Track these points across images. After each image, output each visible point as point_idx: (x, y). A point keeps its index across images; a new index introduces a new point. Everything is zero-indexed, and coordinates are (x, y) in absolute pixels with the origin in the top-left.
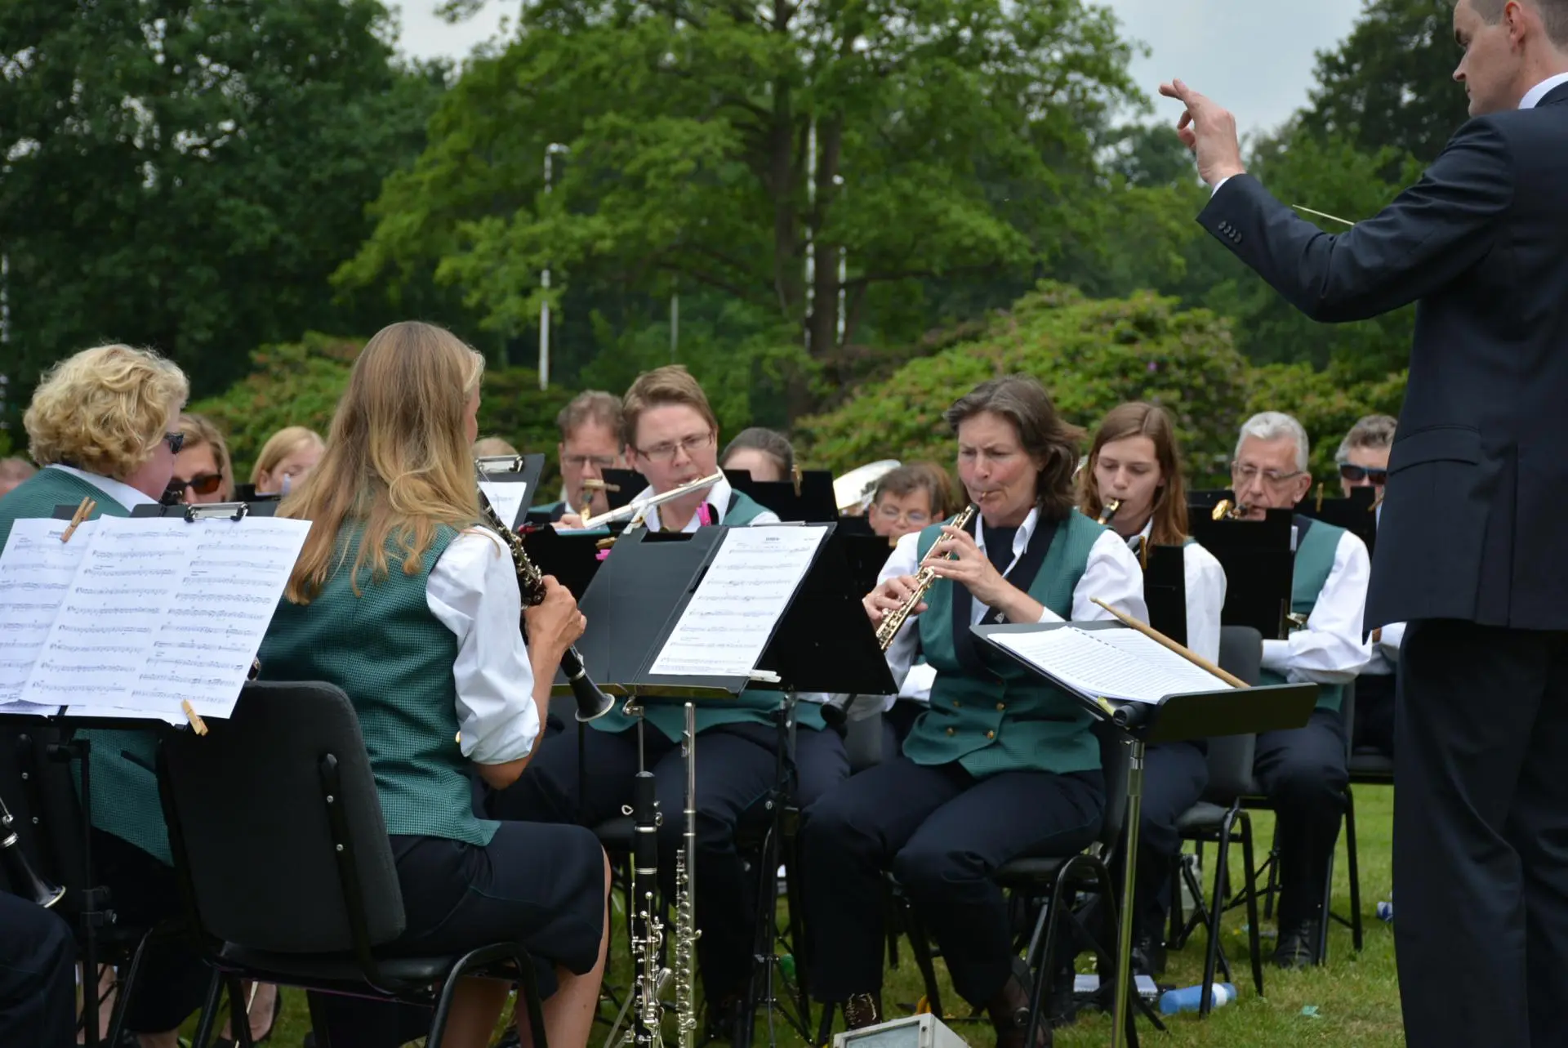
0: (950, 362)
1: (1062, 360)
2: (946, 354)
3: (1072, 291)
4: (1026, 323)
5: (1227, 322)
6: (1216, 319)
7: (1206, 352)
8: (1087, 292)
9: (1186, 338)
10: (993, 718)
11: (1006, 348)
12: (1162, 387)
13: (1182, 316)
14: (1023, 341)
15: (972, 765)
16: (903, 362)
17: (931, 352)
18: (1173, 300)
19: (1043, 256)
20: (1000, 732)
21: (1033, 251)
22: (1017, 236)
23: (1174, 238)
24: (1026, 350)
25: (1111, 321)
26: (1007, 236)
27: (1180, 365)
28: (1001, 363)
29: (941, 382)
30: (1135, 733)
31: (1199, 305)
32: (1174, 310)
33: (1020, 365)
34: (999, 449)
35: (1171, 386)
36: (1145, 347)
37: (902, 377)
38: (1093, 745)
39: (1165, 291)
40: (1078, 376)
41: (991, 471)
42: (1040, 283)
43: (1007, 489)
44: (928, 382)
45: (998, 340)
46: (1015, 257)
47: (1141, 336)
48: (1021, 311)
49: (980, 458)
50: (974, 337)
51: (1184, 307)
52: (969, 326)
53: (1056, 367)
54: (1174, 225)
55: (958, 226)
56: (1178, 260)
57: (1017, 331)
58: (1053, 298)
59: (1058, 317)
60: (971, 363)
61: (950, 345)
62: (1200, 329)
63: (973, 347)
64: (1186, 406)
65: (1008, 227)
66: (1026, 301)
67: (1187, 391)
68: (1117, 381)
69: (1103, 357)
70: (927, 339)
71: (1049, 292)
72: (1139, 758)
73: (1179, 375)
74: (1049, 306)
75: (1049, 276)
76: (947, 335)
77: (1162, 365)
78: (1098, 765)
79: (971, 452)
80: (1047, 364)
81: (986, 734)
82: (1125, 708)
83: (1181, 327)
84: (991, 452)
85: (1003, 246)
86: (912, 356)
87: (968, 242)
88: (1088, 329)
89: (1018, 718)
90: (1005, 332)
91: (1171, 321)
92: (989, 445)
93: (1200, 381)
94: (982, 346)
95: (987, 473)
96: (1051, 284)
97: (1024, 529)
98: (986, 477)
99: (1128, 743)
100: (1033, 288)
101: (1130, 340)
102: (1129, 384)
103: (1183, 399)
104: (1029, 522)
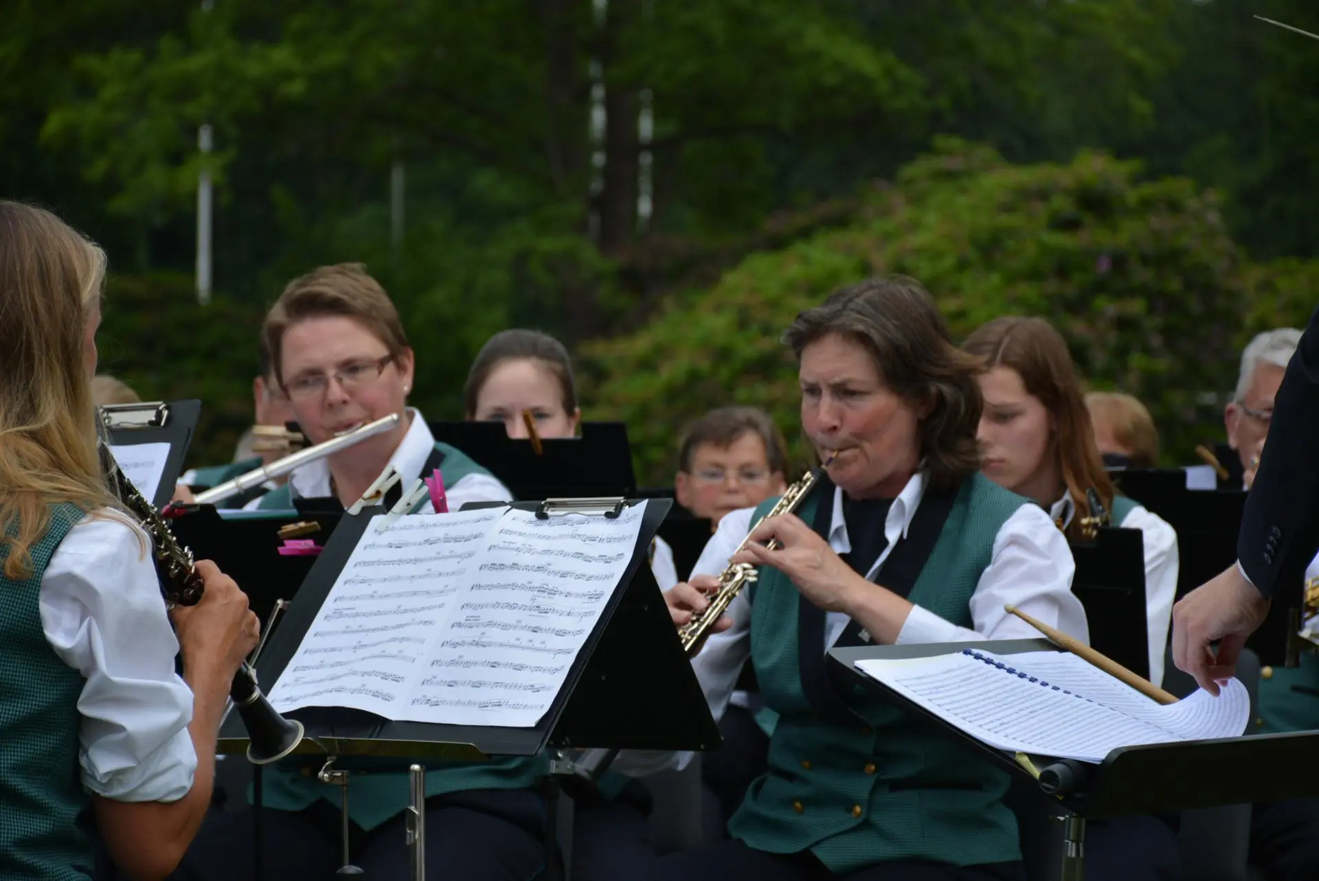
0: (805, 260)
1: (973, 255)
2: (800, 248)
3: (985, 152)
4: (917, 200)
5: (1215, 196)
6: (1199, 191)
7: (1185, 241)
8: (1012, 155)
9: (1155, 221)
10: (860, 787)
11: (886, 237)
12: (1119, 294)
13: (1148, 189)
14: (914, 226)
15: (829, 856)
16: (736, 258)
17: (777, 244)
18: (1133, 165)
19: (943, 102)
20: (870, 806)
21: (928, 94)
22: (904, 72)
23: (1135, 72)
24: (919, 240)
25: (1043, 195)
26: (889, 72)
27: (1145, 260)
28: (880, 259)
29: (792, 287)
30: (1070, 803)
31: (1174, 171)
32: (1135, 180)
33: (910, 262)
34: (852, 387)
35: (1132, 292)
36: (1094, 236)
37: (736, 282)
38: (1009, 822)
39: (1121, 153)
40: (995, 279)
41: (842, 418)
42: (940, 141)
43: (867, 446)
44: (772, 288)
45: (879, 226)
46: (901, 103)
47: (1088, 219)
48: (910, 182)
49: (826, 400)
50: (841, 222)
51: (1151, 175)
52: (835, 205)
53: (962, 265)
54: (1136, 54)
55: (814, 56)
56: (1142, 106)
57: (904, 213)
58: (957, 164)
59: (964, 191)
60: (837, 260)
61: (805, 233)
62: (1174, 207)
63: (840, 237)
64: (1156, 321)
65: (890, 58)
66: (917, 169)
67: (1157, 299)
68: (1052, 286)
69: (1031, 250)
70: (771, 225)
71: (950, 153)
72: (1077, 842)
73: (1143, 275)
74: (948, 176)
75: (951, 131)
76: (801, 219)
77: (1119, 262)
78: (1015, 855)
79: (814, 390)
80: (949, 262)
81: (850, 809)
82: (1055, 768)
83: (1147, 205)
84: (843, 391)
85: (883, 87)
86: (751, 249)
87: (831, 79)
88: (1008, 208)
89: (897, 786)
90: (885, 213)
91: (1132, 196)
92: (837, 379)
93: (1175, 285)
94: (853, 236)
95: (836, 423)
96: (956, 143)
97: (901, 503)
98: (835, 428)
99: (1062, 818)
100: (926, 148)
101: (1068, 225)
102: (1072, 290)
103: (1151, 310)
104: (910, 493)
